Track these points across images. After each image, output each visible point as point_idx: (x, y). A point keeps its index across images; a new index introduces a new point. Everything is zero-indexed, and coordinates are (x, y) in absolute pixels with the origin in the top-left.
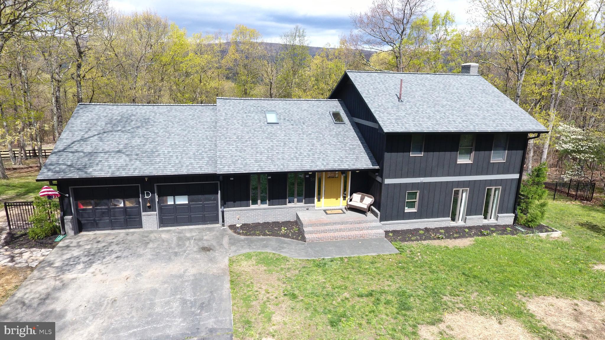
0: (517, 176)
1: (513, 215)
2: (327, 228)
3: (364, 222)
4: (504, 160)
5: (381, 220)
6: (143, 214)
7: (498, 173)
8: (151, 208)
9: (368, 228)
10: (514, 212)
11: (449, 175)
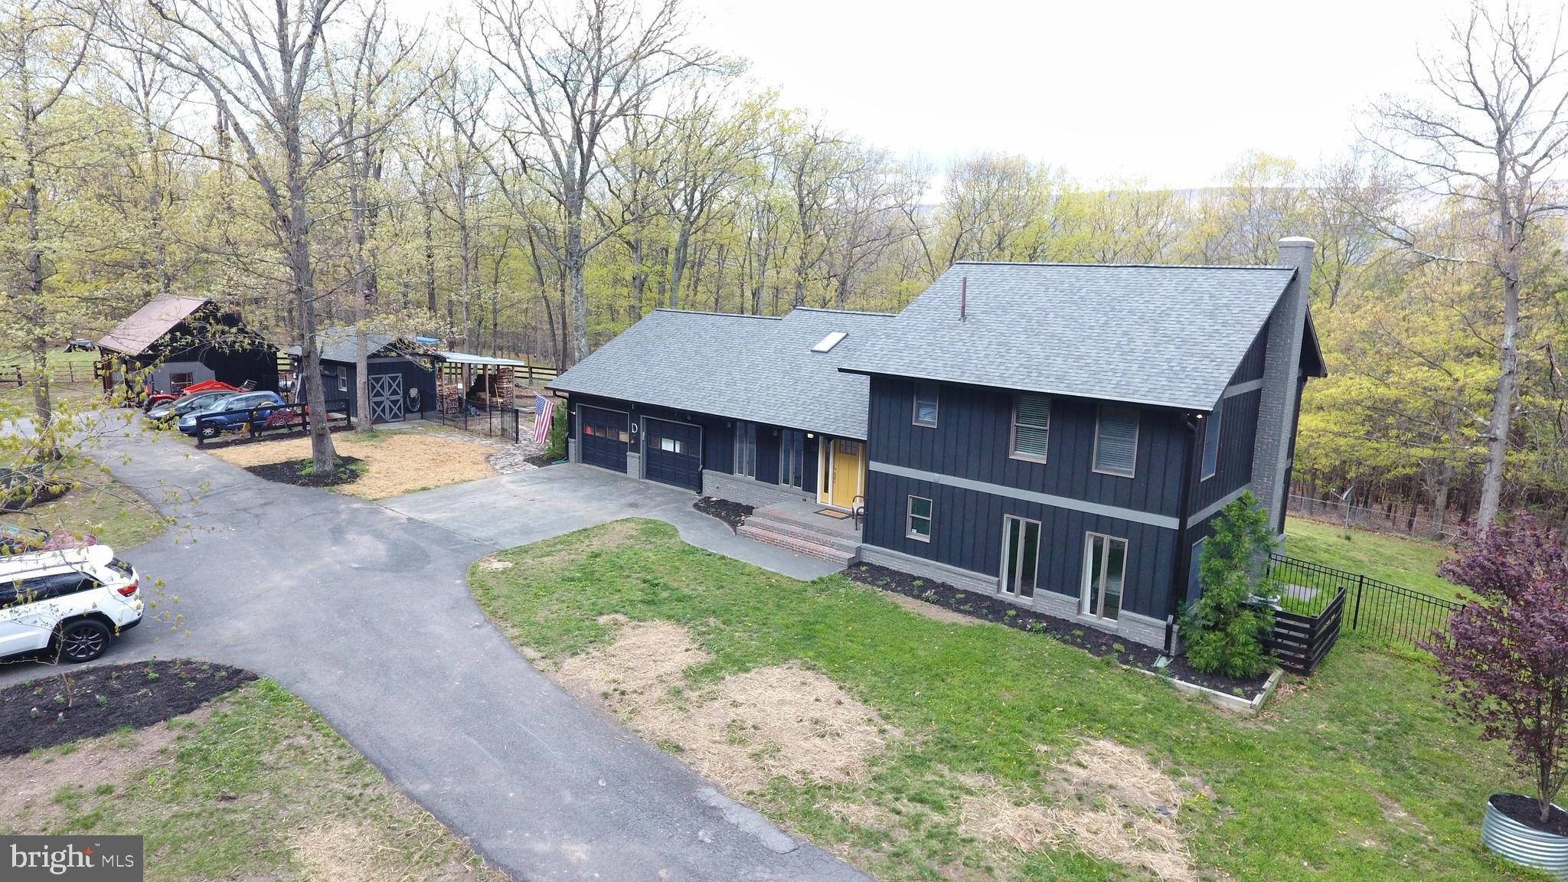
0: (1172, 523)
1: (1163, 623)
2: (776, 525)
3: (838, 536)
4: (1130, 473)
5: (865, 541)
6: (628, 453)
7: (1115, 503)
8: (635, 448)
9: (832, 546)
10: (1165, 619)
11: (991, 480)
